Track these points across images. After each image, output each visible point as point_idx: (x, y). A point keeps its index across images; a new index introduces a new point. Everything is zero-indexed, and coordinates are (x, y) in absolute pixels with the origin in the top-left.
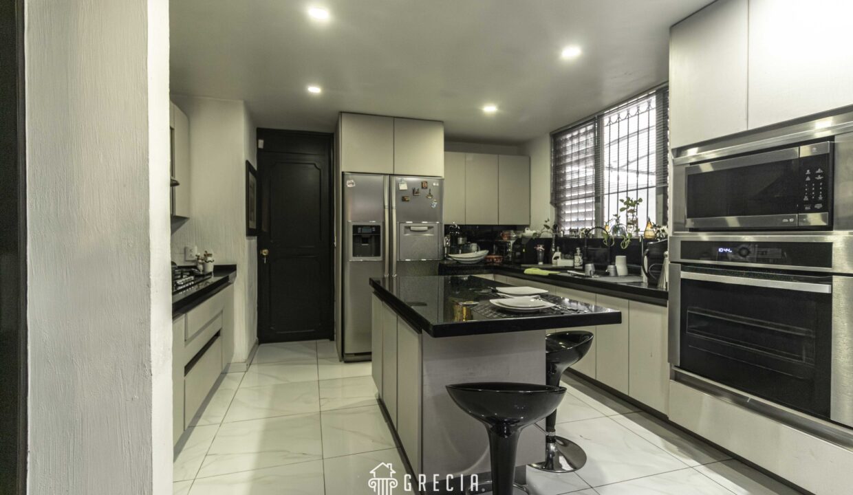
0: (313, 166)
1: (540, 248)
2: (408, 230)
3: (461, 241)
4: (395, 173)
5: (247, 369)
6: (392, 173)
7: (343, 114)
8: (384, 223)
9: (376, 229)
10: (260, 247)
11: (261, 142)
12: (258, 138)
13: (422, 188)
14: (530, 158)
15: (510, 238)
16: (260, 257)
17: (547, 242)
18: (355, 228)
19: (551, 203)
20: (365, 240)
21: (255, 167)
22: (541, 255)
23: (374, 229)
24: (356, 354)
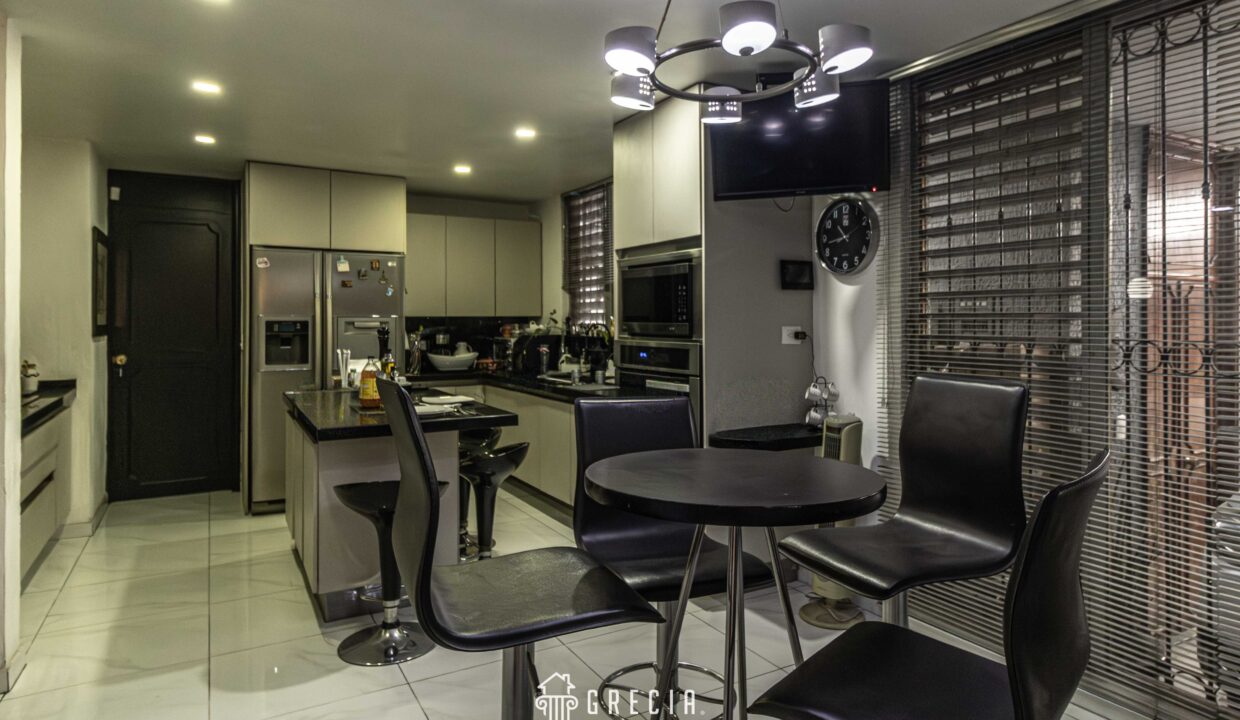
0: (205, 228)
1: (544, 349)
2: (351, 327)
3: (441, 339)
4: (333, 247)
5: (94, 533)
6: (328, 247)
7: (252, 165)
8: (314, 317)
9: (301, 327)
10: (112, 352)
11: (115, 193)
12: (110, 184)
13: (372, 268)
14: (541, 225)
15: (512, 335)
16: (112, 368)
17: (554, 341)
18: (269, 325)
19: (564, 288)
20: (287, 341)
21: (105, 232)
22: (545, 358)
23: (298, 326)
24: (270, 502)
